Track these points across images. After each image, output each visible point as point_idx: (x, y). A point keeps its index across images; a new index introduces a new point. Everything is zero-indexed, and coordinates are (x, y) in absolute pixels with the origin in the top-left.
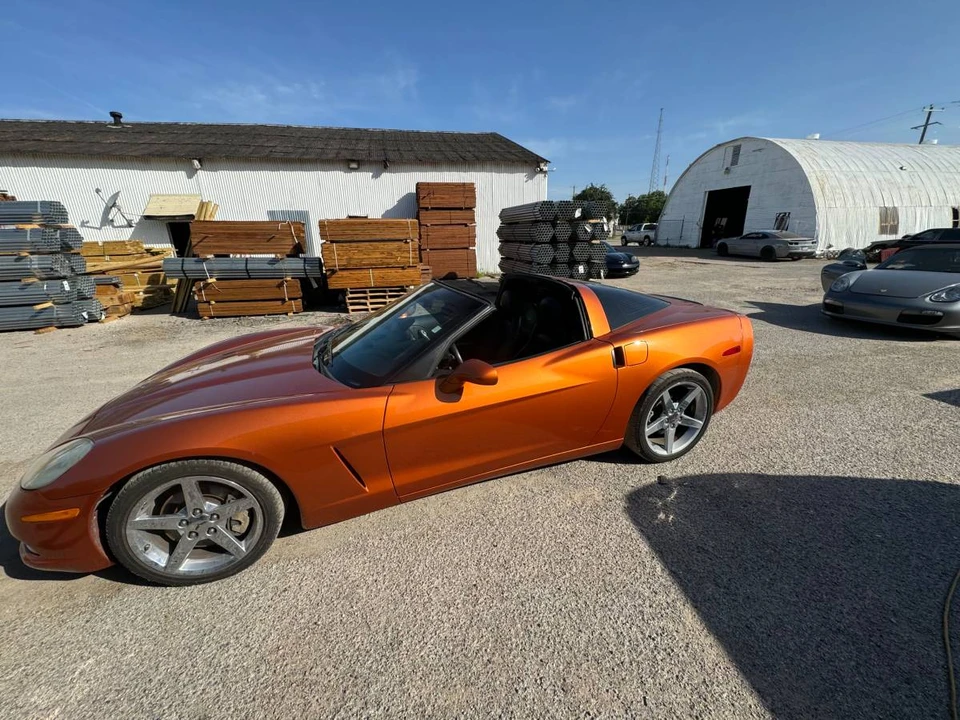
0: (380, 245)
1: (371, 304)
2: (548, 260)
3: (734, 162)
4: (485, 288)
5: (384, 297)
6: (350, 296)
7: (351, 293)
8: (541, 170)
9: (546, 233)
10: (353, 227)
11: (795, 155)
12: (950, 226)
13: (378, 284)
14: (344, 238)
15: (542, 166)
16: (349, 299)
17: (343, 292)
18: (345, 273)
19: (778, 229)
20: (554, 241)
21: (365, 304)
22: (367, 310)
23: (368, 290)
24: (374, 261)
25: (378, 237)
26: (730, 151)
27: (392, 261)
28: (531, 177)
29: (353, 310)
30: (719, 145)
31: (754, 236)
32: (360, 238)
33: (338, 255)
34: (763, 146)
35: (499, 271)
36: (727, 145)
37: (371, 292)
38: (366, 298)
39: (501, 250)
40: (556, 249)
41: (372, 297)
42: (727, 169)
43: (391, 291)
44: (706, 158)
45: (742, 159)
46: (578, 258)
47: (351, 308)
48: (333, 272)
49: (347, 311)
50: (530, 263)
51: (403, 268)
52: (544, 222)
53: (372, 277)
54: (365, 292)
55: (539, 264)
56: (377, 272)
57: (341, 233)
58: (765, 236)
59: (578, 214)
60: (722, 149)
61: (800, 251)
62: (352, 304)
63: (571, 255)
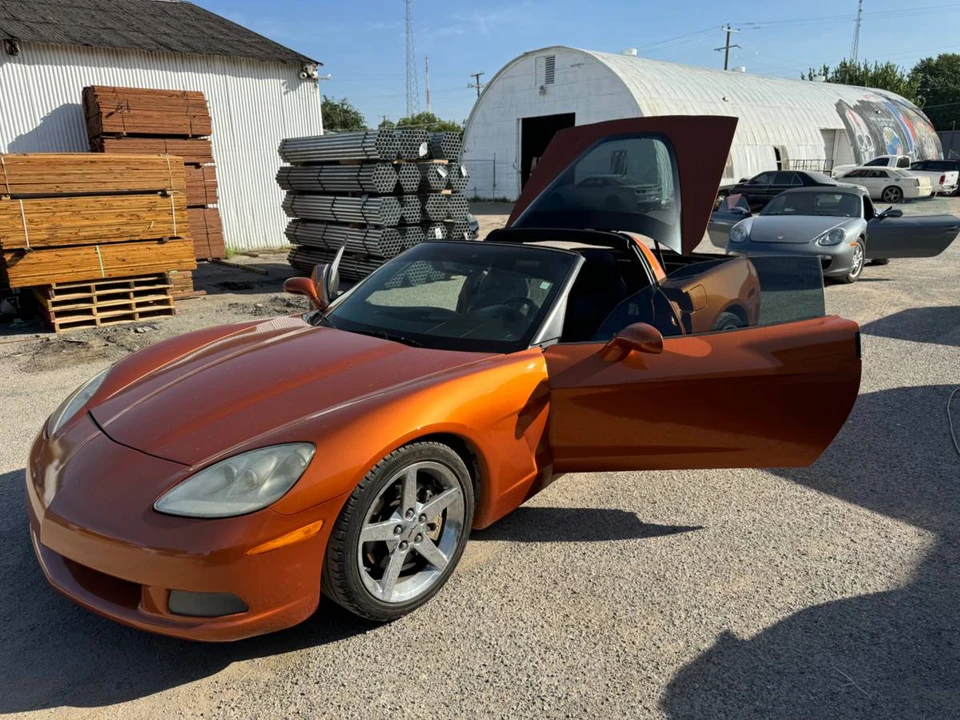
0: (116, 201)
1: (100, 310)
2: (395, 221)
3: (550, 79)
4: (267, 273)
5: (125, 296)
6: (58, 298)
7: (58, 292)
8: (309, 77)
9: (385, 179)
10: (64, 170)
11: (620, 75)
12: (775, 169)
13: (115, 273)
14: (41, 189)
15: (310, 69)
16: (55, 304)
17: (44, 289)
18: (45, 256)
19: (615, 173)
20: (398, 192)
21: (89, 312)
22: (92, 322)
23: (93, 285)
24: (104, 231)
25: (110, 188)
26: (543, 62)
27: (140, 229)
28: (292, 87)
29: (63, 326)
30: (527, 54)
31: (591, 182)
32: (75, 189)
33: (30, 221)
34: (581, 60)
35: (286, 242)
36: (538, 55)
37: (99, 288)
38: (89, 300)
39: (288, 208)
40: (402, 203)
41: (101, 298)
42: (542, 88)
43: (138, 284)
44: (510, 71)
45: (558, 76)
46: (433, 217)
47: (58, 321)
48: (20, 253)
49: (51, 329)
50: (362, 226)
51: (161, 241)
52: (384, 162)
53: (101, 263)
54: (88, 290)
55: (377, 227)
56: (110, 250)
57: (33, 179)
58: (606, 182)
59: (423, 151)
60: (531, 60)
61: (648, 200)
62: (59, 314)
63: (423, 211)
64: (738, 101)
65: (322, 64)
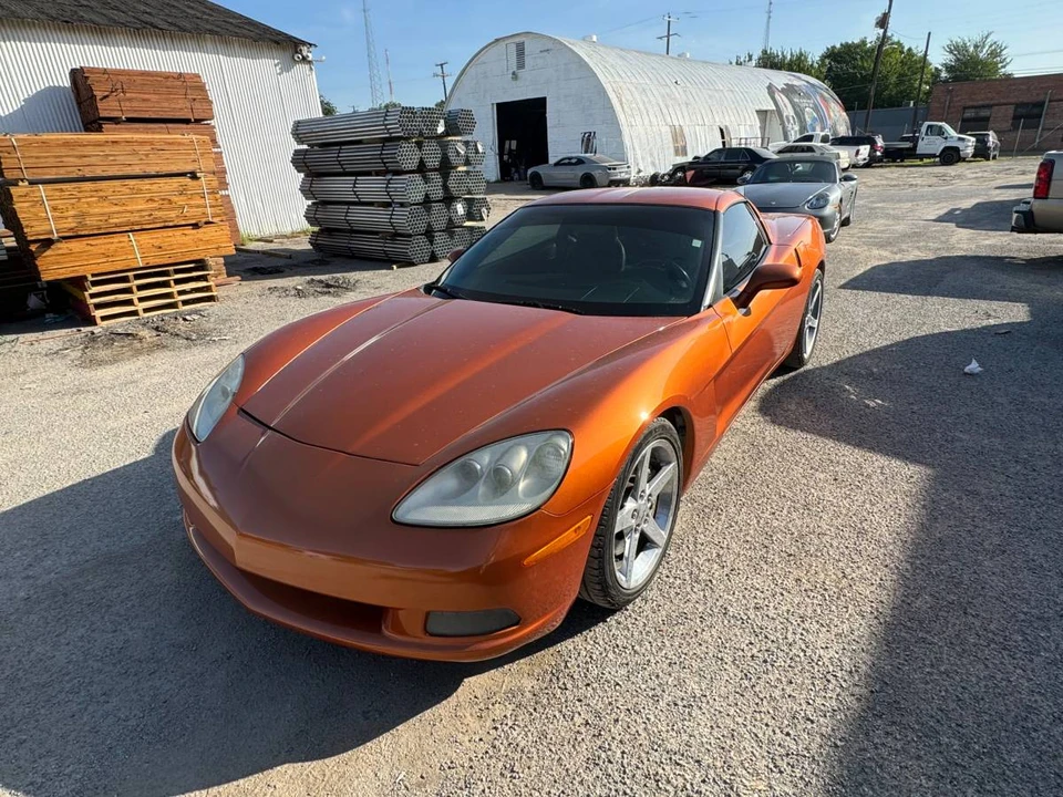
0: (145, 184)
1: (141, 300)
2: (420, 198)
3: (521, 65)
5: (165, 284)
6: (95, 290)
7: (95, 284)
8: (304, 59)
10: (80, 151)
11: (587, 59)
12: (721, 146)
13: (153, 262)
14: (62, 174)
15: (305, 50)
16: (93, 296)
17: (79, 282)
18: (75, 245)
19: (586, 152)
20: (422, 169)
21: (129, 302)
22: (135, 313)
23: (130, 274)
24: (135, 218)
25: (137, 171)
26: (513, 49)
27: (173, 214)
28: (286, 68)
29: (104, 318)
30: (497, 40)
31: (567, 161)
32: (99, 172)
33: (55, 209)
34: (550, 46)
36: (510, 41)
37: (137, 277)
38: (128, 291)
40: (426, 180)
41: (140, 288)
42: (514, 73)
43: (177, 272)
44: (482, 58)
45: (528, 60)
46: (455, 193)
47: (98, 314)
48: (47, 243)
49: (92, 321)
50: (387, 205)
51: (196, 226)
52: (406, 139)
53: (137, 251)
54: (125, 280)
55: (402, 205)
56: (145, 238)
57: (51, 162)
58: (580, 161)
59: (441, 129)
60: (503, 44)
61: (619, 177)
62: (98, 306)
63: (445, 187)
64: (688, 85)
65: (316, 46)
